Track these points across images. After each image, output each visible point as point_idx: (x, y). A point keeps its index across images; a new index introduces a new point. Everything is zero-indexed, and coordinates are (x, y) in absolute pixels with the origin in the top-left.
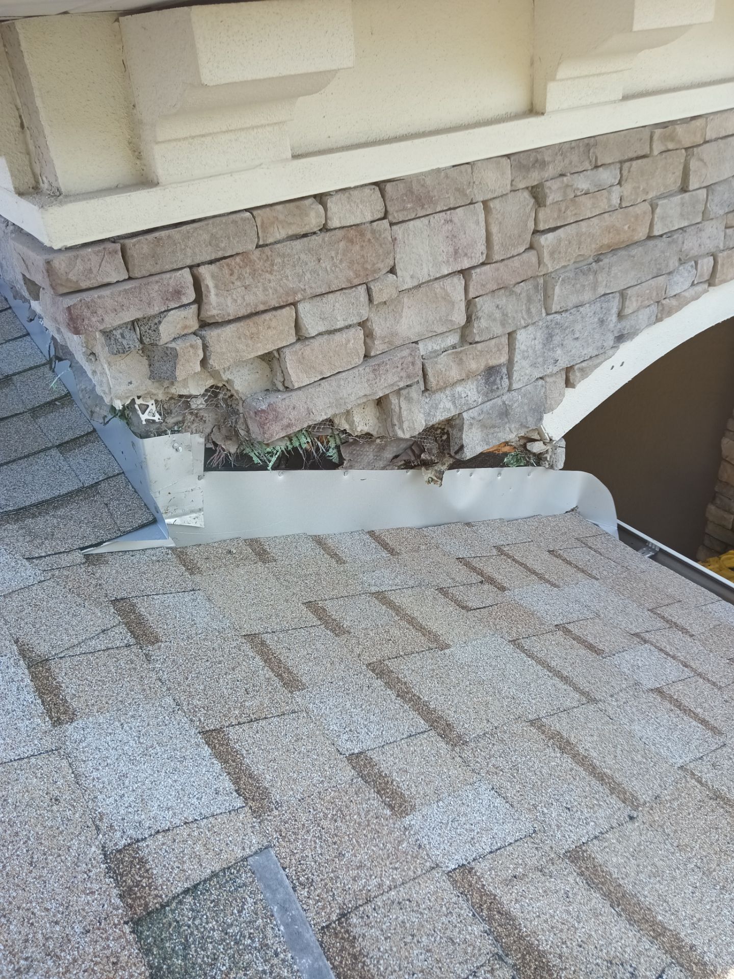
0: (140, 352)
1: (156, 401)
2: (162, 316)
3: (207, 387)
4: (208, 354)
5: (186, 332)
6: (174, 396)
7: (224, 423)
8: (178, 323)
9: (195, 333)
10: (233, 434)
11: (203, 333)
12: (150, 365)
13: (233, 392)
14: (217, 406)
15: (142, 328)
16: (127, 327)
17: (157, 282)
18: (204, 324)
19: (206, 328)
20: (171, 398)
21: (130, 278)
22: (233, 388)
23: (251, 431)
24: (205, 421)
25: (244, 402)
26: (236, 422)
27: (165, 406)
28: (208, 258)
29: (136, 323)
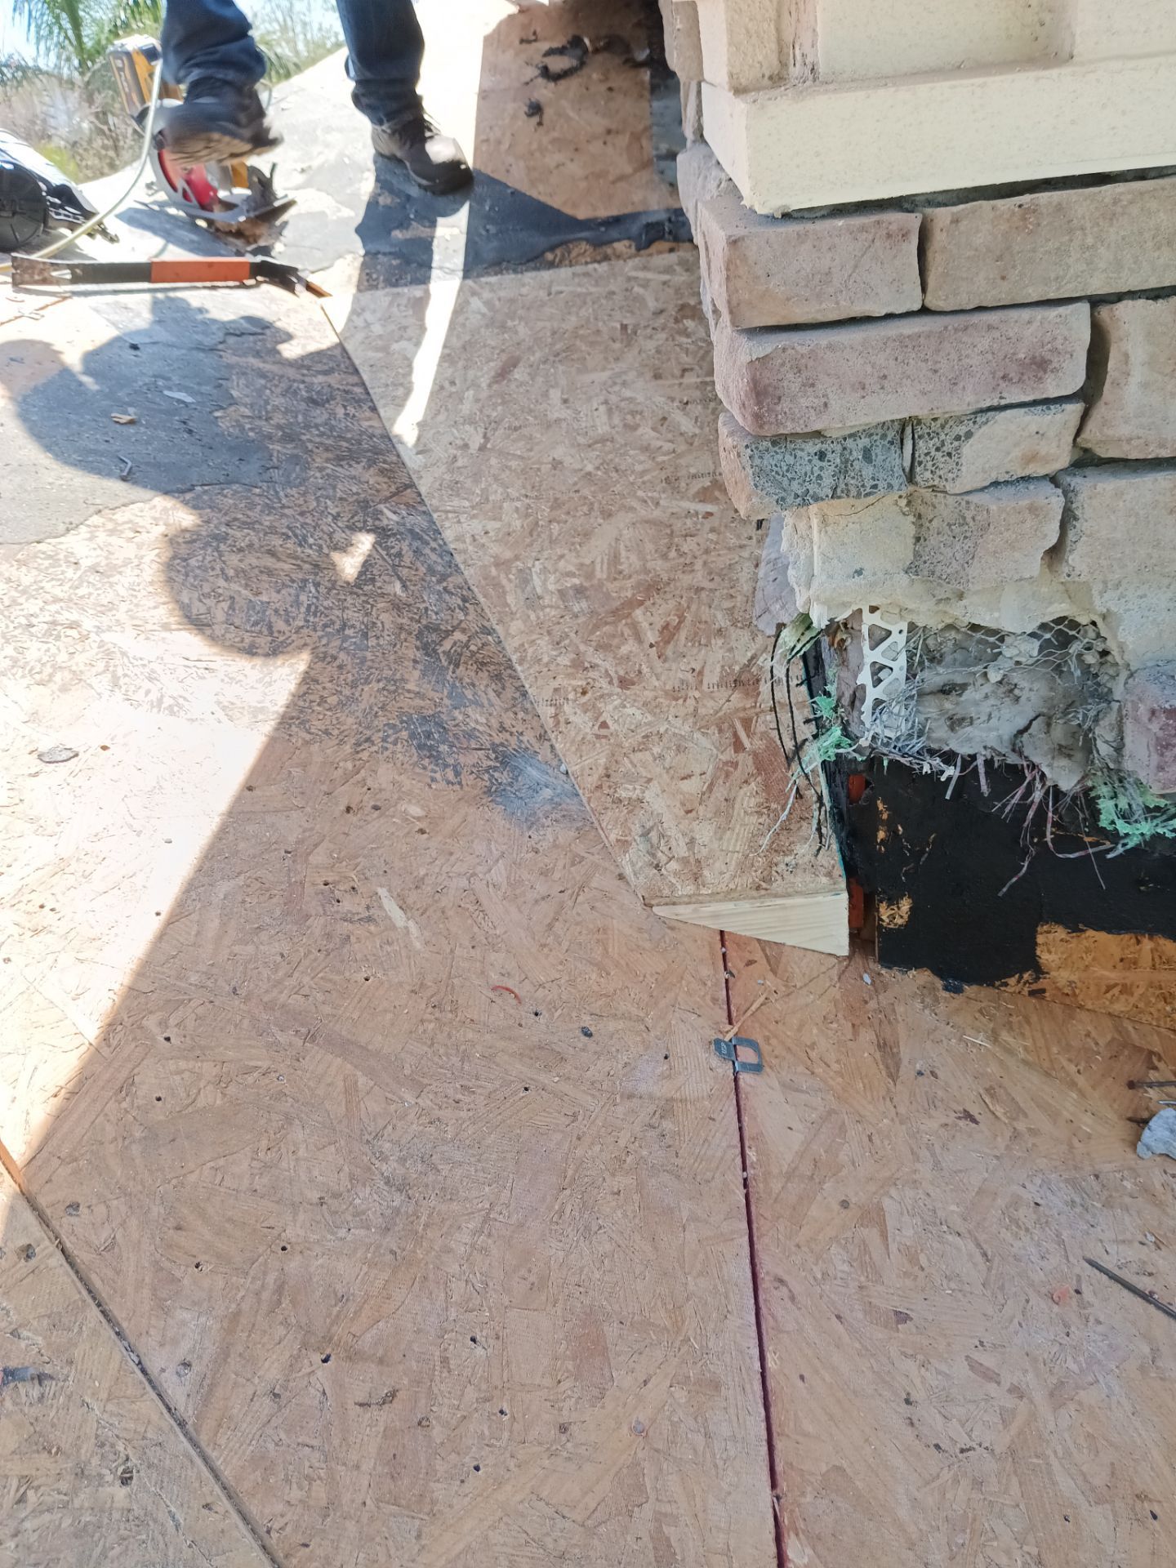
0: (903, 502)
1: (912, 627)
2: (981, 419)
3: (1047, 619)
4: (1071, 535)
5: (1031, 470)
6: (959, 624)
7: (1065, 713)
8: (1016, 445)
9: (1054, 480)
10: (1080, 746)
11: (1076, 481)
12: (918, 539)
13: (1111, 645)
14: (1058, 670)
15: (921, 443)
16: (884, 436)
17: (990, 327)
18: (1086, 461)
19: (1088, 471)
20: (950, 627)
21: (924, 311)
22: (1115, 637)
23: (1126, 751)
24: (1017, 699)
25: (1131, 675)
26: (1096, 720)
27: (931, 642)
28: (1153, 283)
29: (909, 430)
